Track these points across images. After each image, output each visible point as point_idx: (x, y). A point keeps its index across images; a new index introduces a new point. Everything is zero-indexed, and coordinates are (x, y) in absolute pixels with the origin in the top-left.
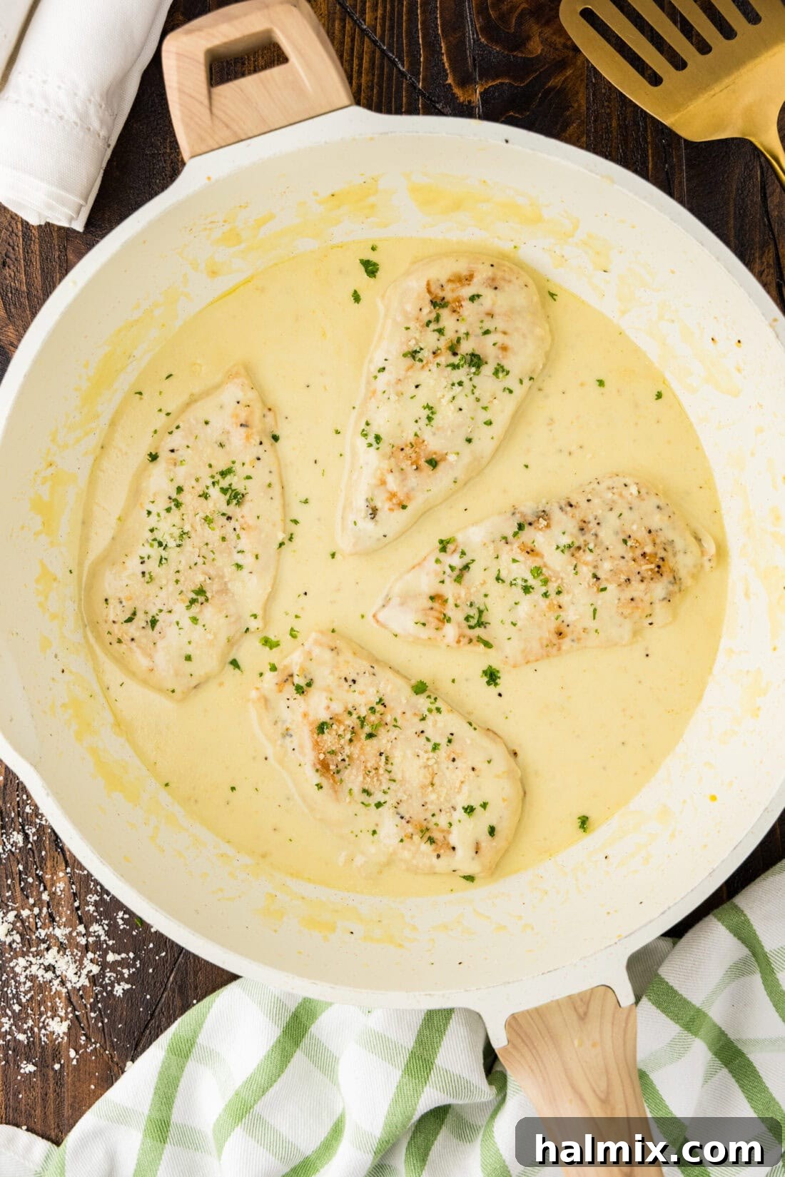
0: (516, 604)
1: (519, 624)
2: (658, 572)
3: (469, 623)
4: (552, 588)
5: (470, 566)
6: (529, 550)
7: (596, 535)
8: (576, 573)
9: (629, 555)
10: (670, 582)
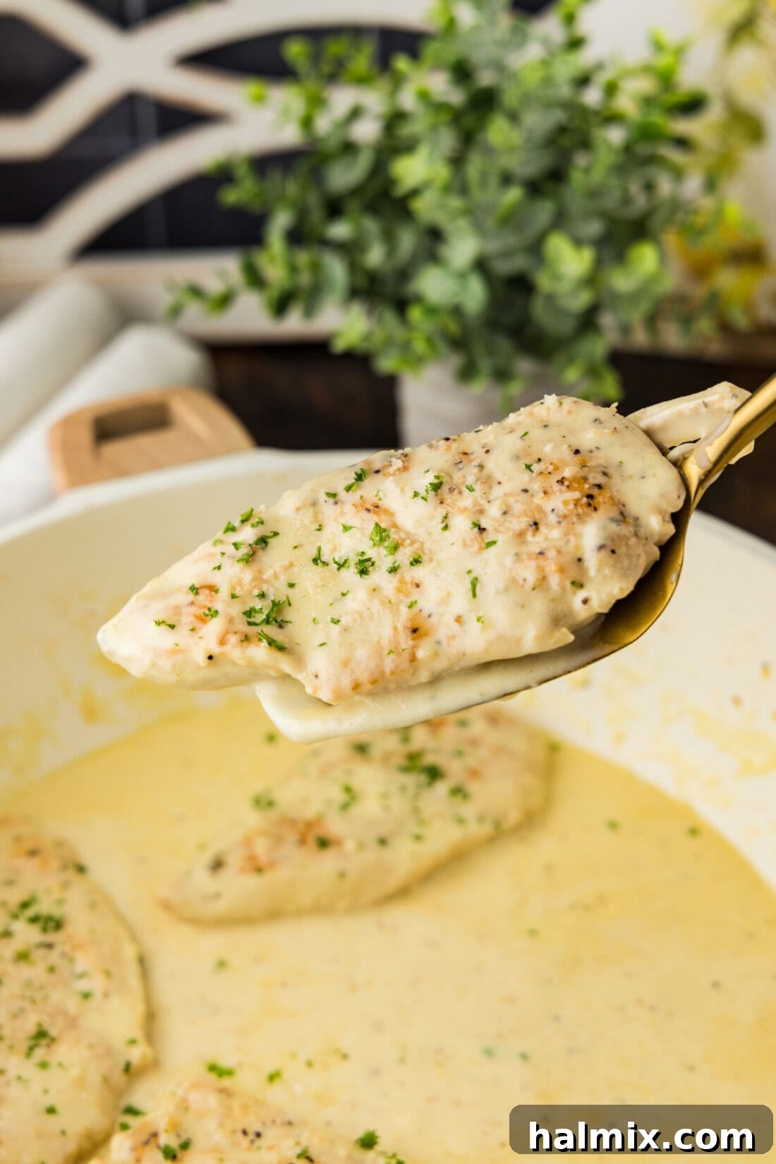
0: (343, 595)
1: (343, 622)
2: (589, 505)
3: (250, 620)
4: (404, 556)
5: (269, 540)
6: (369, 506)
7: (481, 467)
8: (446, 527)
9: (536, 486)
10: (613, 520)
